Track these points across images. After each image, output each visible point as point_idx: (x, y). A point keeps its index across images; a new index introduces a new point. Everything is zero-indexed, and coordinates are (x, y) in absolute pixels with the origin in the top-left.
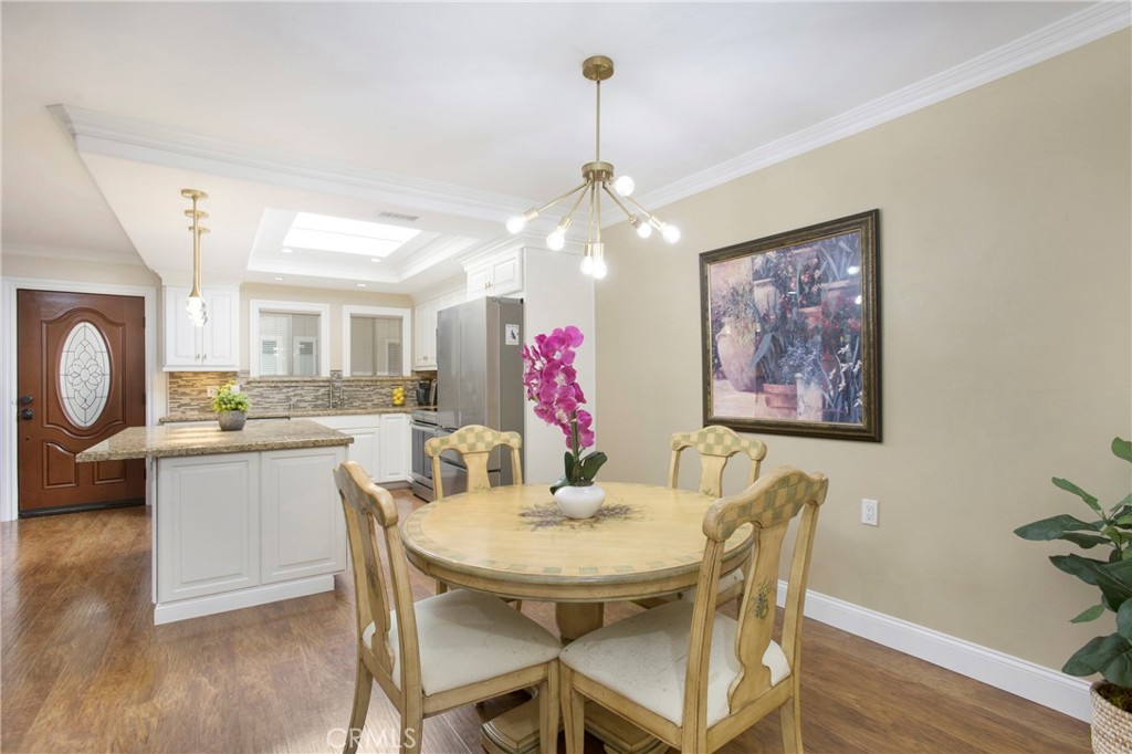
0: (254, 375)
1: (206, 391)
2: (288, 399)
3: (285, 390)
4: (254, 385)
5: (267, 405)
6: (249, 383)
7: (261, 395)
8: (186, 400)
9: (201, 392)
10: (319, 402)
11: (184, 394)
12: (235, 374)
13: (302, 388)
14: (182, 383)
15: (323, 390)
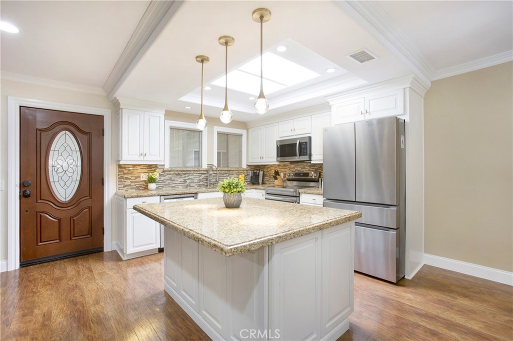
0: (167, 167)
1: (140, 177)
2: (185, 181)
3: (183, 176)
4: (167, 173)
5: (174, 185)
6: (164, 172)
7: (170, 179)
8: (128, 182)
9: (137, 177)
10: (201, 183)
11: (127, 178)
12: (156, 166)
13: (193, 175)
14: (126, 171)
15: (203, 176)
